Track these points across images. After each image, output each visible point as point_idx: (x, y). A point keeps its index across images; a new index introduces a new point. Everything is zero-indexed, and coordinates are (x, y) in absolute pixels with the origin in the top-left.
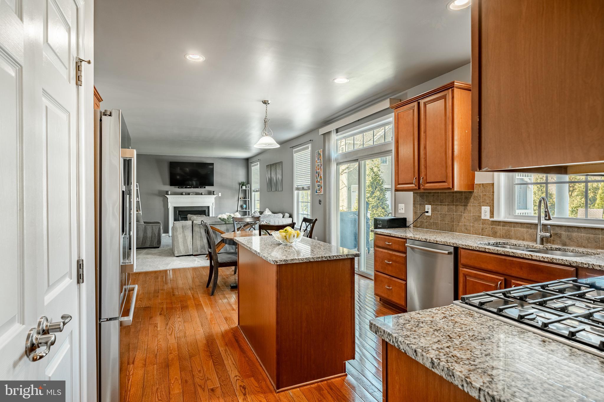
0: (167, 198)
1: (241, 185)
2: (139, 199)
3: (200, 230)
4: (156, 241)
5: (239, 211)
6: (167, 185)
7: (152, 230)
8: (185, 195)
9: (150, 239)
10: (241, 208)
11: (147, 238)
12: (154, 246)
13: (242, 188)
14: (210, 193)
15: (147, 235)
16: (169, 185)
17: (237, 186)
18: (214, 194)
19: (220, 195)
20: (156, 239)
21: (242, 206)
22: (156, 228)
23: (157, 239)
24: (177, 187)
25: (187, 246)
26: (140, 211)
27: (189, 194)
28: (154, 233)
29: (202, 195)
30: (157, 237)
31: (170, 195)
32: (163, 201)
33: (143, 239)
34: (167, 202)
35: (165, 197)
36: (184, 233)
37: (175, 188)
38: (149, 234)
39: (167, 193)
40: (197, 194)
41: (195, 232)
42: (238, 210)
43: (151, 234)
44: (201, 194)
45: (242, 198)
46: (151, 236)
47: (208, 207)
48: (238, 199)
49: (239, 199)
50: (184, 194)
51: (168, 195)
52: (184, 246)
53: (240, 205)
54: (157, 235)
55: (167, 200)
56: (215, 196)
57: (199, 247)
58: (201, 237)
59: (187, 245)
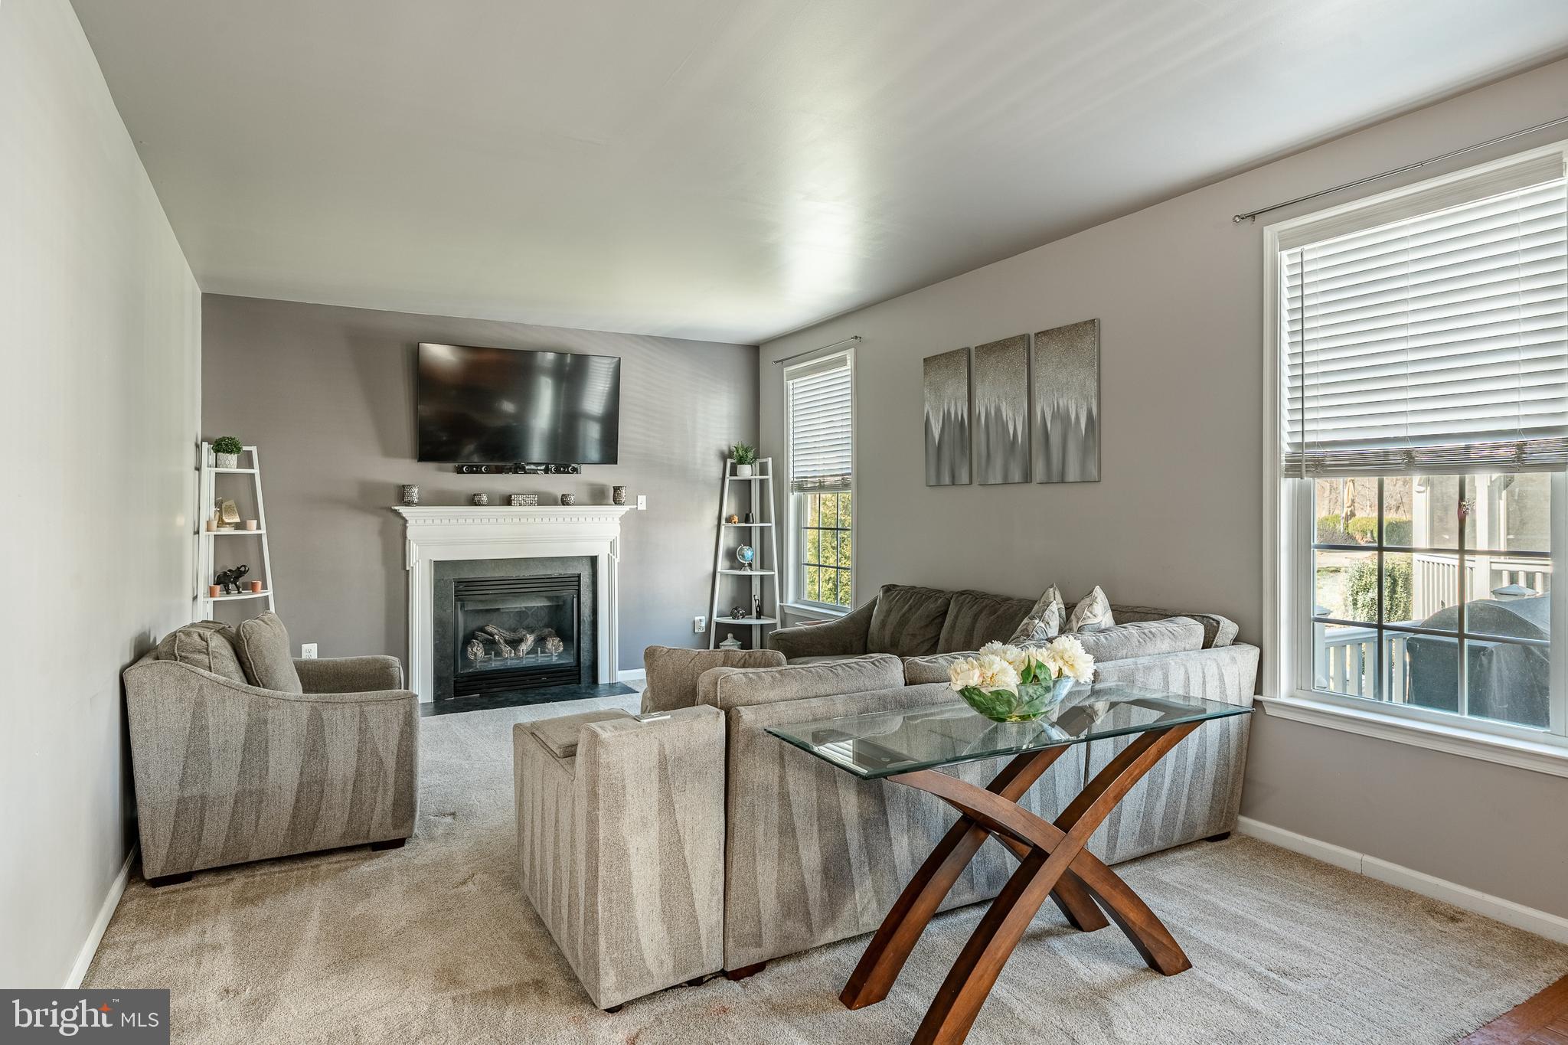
0: (401, 522)
1: (729, 461)
2: (259, 527)
3: (782, 779)
4: (383, 803)
5: (722, 574)
6: (403, 457)
7: (362, 731)
8: (490, 504)
9: (349, 795)
10: (727, 564)
11: (327, 789)
12: (376, 836)
13: (734, 472)
14: (598, 496)
15: (325, 771)
16: (412, 458)
17: (715, 469)
18: (617, 501)
19: (642, 503)
20: (385, 791)
21: (732, 555)
22: (386, 720)
23: (391, 793)
24: (451, 465)
25: (693, 919)
26: (265, 587)
27: (507, 501)
28: (375, 752)
29: (568, 504)
30: (391, 780)
31: (417, 504)
32: (383, 533)
33: (297, 801)
34: (400, 541)
35: (391, 516)
36: (672, 812)
37: (440, 470)
38: (341, 761)
39: (402, 495)
40: (545, 500)
41: (748, 799)
42: (719, 569)
43: (353, 761)
44: (564, 501)
45: (736, 519)
46: (350, 772)
47: (594, 561)
48: (716, 523)
49: (723, 522)
50: (484, 498)
51: (409, 504)
52: (668, 916)
53: (725, 548)
54: (390, 763)
55: (400, 528)
56: (621, 510)
57: (769, 904)
58: (787, 830)
59: (692, 905)
